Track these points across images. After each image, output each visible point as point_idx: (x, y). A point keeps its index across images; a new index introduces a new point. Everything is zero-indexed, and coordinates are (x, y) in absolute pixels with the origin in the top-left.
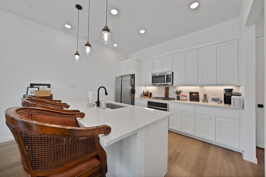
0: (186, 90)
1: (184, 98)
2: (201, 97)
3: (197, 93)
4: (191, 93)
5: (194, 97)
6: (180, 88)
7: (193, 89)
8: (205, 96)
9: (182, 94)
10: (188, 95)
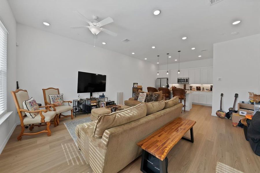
0: (195, 86)
1: (194, 89)
2: (202, 89)
3: (200, 87)
4: (197, 87)
5: (198, 89)
6: (191, 85)
7: (198, 85)
8: (203, 88)
9: (192, 87)
10: (196, 88)
